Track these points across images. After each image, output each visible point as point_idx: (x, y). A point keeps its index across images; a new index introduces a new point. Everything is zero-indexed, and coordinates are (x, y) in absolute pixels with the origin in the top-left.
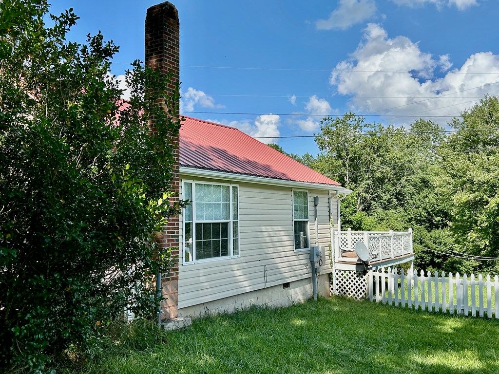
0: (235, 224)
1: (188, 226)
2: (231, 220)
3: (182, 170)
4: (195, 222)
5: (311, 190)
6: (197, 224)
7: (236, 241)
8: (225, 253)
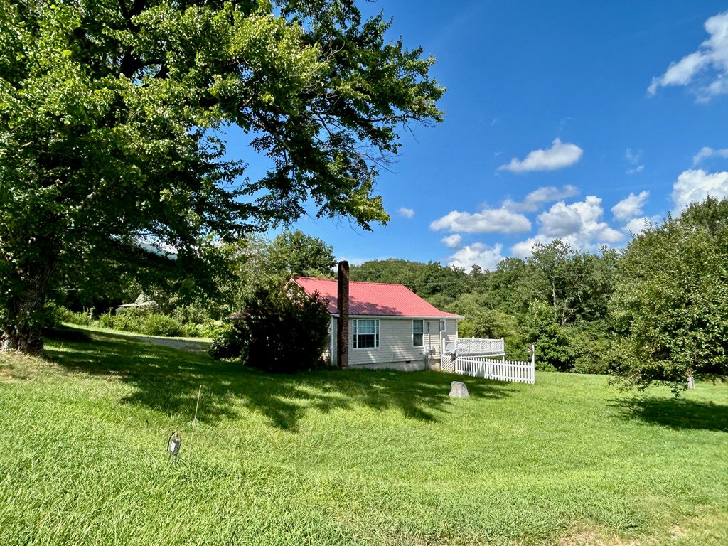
0: (377, 336)
1: (355, 336)
2: (375, 334)
3: (350, 316)
4: (357, 334)
5: (426, 319)
6: (359, 336)
7: (377, 342)
8: (373, 346)
